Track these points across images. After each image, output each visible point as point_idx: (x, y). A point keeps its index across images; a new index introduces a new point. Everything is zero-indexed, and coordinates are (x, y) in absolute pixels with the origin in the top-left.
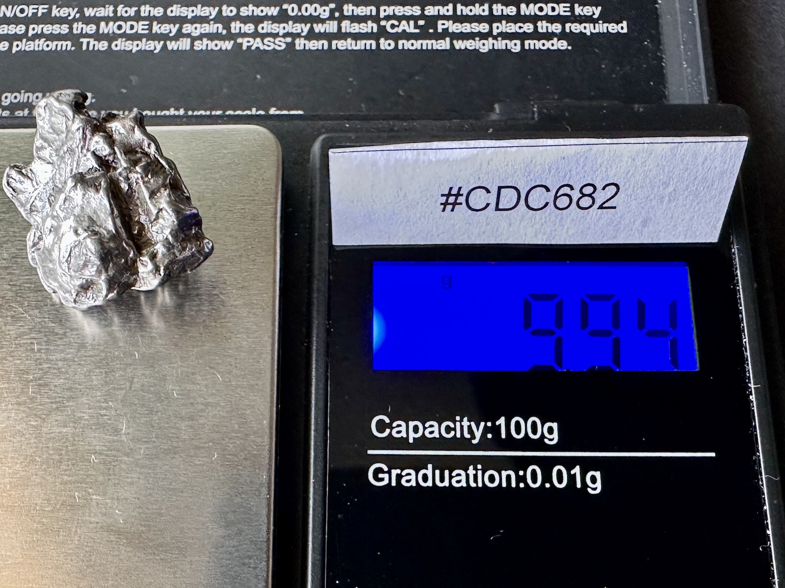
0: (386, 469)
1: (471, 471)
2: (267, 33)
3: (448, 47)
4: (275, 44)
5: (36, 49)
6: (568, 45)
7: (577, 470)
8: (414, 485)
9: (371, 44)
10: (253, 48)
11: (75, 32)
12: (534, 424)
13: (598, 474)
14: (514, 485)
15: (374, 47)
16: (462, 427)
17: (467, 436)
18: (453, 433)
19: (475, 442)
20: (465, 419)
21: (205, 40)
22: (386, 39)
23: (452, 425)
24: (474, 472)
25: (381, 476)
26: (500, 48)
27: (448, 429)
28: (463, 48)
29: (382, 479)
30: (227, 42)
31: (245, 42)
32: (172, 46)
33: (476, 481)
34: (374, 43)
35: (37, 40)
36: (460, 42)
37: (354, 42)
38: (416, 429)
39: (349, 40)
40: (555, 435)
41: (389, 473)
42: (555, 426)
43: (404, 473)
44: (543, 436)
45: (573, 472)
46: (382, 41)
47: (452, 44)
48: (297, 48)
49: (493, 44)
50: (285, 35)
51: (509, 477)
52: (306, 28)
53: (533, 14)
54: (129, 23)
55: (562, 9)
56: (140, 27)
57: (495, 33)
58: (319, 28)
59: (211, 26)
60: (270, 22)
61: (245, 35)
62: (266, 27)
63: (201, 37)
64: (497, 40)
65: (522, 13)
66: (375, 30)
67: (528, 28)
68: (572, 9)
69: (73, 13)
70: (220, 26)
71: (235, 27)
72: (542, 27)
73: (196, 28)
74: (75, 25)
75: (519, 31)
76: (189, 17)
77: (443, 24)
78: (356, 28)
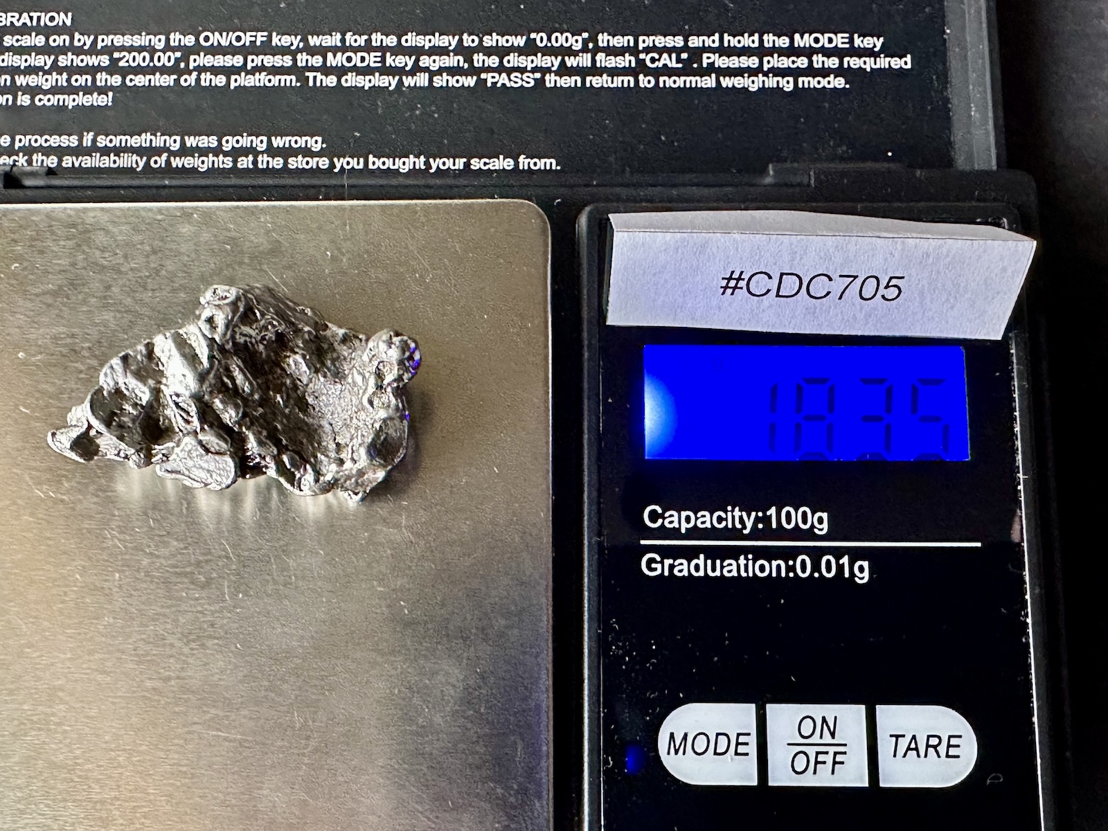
0: (658, 559)
1: (742, 561)
2: (514, 67)
3: (714, 86)
4: (523, 80)
5: (258, 85)
6: (846, 84)
7: (845, 560)
8: (686, 574)
9: (628, 81)
10: (499, 85)
11: (299, 64)
12: (804, 514)
13: (866, 564)
14: (783, 574)
15: (632, 85)
16: (733, 517)
17: (739, 526)
18: (724, 523)
19: (746, 532)
20: (737, 509)
21: (444, 74)
22: (645, 76)
23: (723, 515)
24: (745, 562)
25: (654, 565)
26: (771, 86)
27: (720, 520)
28: (730, 86)
29: (655, 569)
30: (469, 78)
31: (489, 78)
32: (408, 81)
33: (746, 570)
34: (632, 79)
35: (257, 74)
36: (727, 78)
37: (610, 79)
38: (688, 519)
39: (605, 76)
40: (825, 526)
41: (662, 563)
42: (825, 516)
43: (676, 563)
44: (813, 526)
45: (841, 562)
46: (641, 77)
47: (718, 82)
48: (548, 85)
49: (763, 81)
50: (534, 70)
51: (779, 567)
52: (557, 63)
53: (807, 45)
54: (360, 54)
55: (840, 40)
56: (372, 59)
57: (765, 69)
58: (571, 62)
59: (451, 58)
60: (516, 54)
61: (489, 69)
62: (513, 60)
63: (440, 71)
64: (768, 77)
65: (796, 45)
66: (633, 65)
67: (802, 62)
68: (851, 41)
69: (295, 41)
70: (461, 59)
71: (478, 59)
72: (818, 61)
73: (434, 61)
74: (299, 56)
75: (792, 66)
76: (427, 48)
77: (708, 58)
78: (612, 62)
